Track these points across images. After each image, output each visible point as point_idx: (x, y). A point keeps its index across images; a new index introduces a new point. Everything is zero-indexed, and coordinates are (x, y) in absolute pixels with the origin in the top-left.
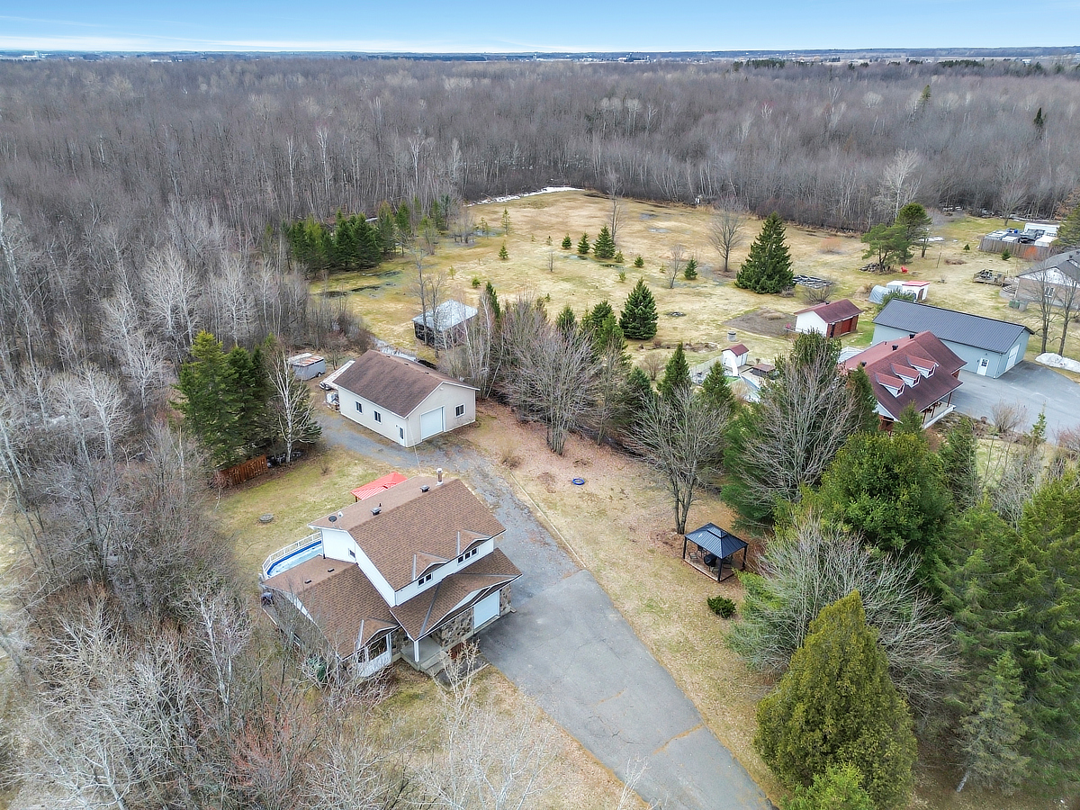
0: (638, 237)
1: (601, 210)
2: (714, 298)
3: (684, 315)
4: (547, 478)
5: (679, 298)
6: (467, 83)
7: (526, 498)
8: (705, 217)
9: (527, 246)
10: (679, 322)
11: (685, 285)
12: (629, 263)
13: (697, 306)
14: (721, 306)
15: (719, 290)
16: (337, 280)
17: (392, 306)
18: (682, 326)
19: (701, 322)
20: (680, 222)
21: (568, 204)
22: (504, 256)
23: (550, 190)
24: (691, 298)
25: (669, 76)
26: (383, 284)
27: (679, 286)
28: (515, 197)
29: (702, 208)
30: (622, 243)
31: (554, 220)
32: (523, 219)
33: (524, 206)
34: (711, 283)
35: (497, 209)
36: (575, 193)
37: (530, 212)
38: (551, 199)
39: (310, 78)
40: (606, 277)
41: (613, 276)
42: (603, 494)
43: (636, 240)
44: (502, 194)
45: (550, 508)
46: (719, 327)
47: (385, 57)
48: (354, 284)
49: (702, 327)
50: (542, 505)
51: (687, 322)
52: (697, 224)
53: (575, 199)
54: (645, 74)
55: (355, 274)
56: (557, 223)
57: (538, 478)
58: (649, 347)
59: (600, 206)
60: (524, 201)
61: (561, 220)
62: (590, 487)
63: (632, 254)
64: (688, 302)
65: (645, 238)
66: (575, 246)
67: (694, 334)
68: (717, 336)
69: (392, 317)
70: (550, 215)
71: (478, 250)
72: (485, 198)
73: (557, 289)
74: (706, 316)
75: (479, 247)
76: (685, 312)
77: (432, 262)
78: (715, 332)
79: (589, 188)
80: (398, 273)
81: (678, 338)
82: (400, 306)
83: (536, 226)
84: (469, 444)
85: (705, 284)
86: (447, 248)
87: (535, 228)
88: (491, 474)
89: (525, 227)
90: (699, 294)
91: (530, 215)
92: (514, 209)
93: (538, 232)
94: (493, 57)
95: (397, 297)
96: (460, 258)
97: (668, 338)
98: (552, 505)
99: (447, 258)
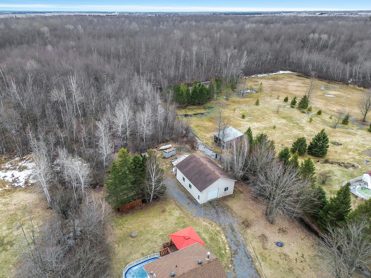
0: (319, 99)
1: (303, 83)
2: (357, 137)
3: (341, 145)
4: (263, 238)
5: (338, 134)
6: (254, 25)
7: (251, 250)
8: (353, 90)
9: (268, 99)
10: (338, 148)
11: (342, 127)
12: (314, 112)
13: (348, 140)
14: (361, 142)
15: (360, 132)
16: (189, 109)
17: (208, 124)
18: (340, 151)
19: (350, 150)
20: (340, 92)
21: (288, 79)
22: (257, 104)
23: (281, 72)
24: (345, 135)
25: (340, 23)
26: (206, 113)
27: (339, 127)
28: (265, 75)
29: (352, 86)
30: (312, 101)
31: (281, 87)
32: (268, 85)
33: (269, 79)
34: (355, 128)
35: (258, 80)
36: (292, 74)
37: (271, 82)
38: (281, 76)
39: (197, 23)
40: (303, 118)
41: (306, 118)
42: (292, 256)
43: (318, 100)
44: (261, 73)
45: (263, 261)
46: (360, 154)
47: (225, 14)
48: (195, 112)
49: (351, 153)
50: (259, 257)
51: (342, 149)
52: (349, 94)
53: (292, 77)
54: (329, 22)
55: (196, 107)
56: (283, 88)
57: (259, 237)
58: (322, 162)
59: (303, 81)
60: (269, 77)
61: (284, 87)
62: (285, 249)
63: (316, 108)
64: (343, 137)
65: (323, 99)
66: (290, 101)
67: (346, 157)
68: (358, 160)
69: (207, 130)
70: (280, 84)
71: (247, 99)
72: (253, 74)
73: (279, 122)
74: (352, 147)
75: (248, 98)
76: (342, 143)
77: (227, 104)
78: (357, 157)
79: (299, 72)
80: (213, 108)
81: (338, 158)
82: (211, 124)
83: (273, 89)
84: (228, 208)
85: (353, 128)
86: (234, 98)
87: (273, 90)
88: (236, 230)
89: (268, 89)
90: (349, 133)
91: (271, 83)
92: (265, 80)
93: (274, 92)
94: (265, 13)
95: (211, 120)
96: (239, 102)
97: (332, 157)
98: (264, 259)
99: (234, 102)
